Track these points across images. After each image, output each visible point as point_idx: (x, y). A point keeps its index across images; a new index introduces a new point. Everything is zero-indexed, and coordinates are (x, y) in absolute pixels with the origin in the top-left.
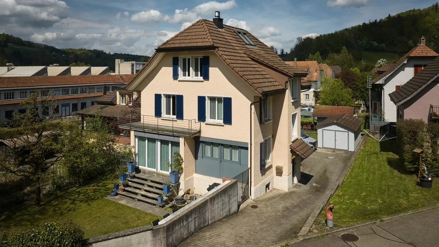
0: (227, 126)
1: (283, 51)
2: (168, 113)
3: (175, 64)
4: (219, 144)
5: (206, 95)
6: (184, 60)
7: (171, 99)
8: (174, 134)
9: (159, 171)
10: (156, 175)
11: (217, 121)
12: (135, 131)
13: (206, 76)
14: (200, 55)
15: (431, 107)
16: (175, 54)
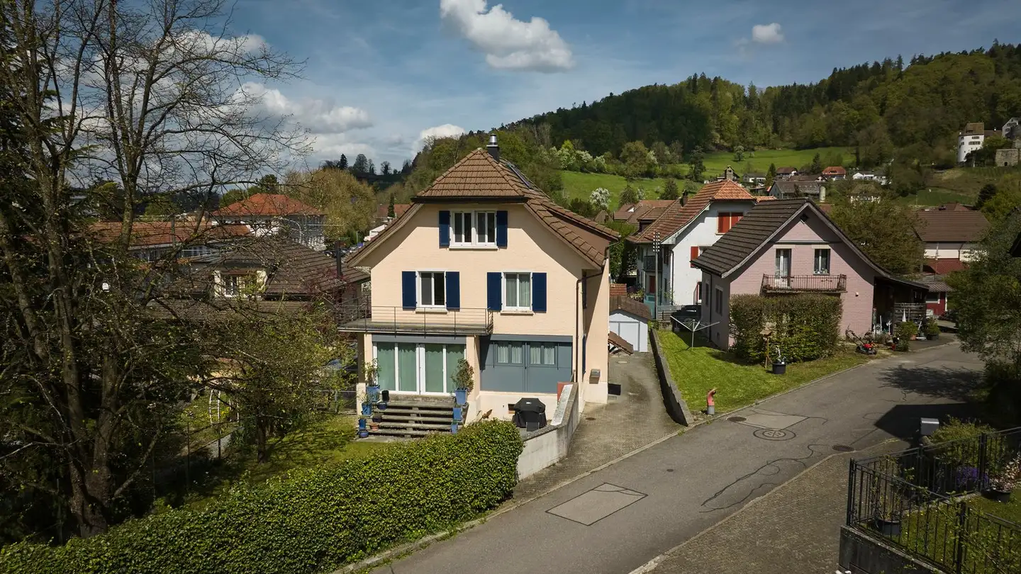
0: (539, 315)
1: (386, 168)
2: (426, 301)
3: (443, 221)
4: (523, 343)
5: (502, 270)
6: (458, 216)
7: (433, 279)
8: (457, 332)
9: (424, 393)
10: (420, 399)
11: (519, 309)
12: (372, 334)
13: (503, 243)
14: (494, 209)
15: (765, 276)
16: (444, 208)
